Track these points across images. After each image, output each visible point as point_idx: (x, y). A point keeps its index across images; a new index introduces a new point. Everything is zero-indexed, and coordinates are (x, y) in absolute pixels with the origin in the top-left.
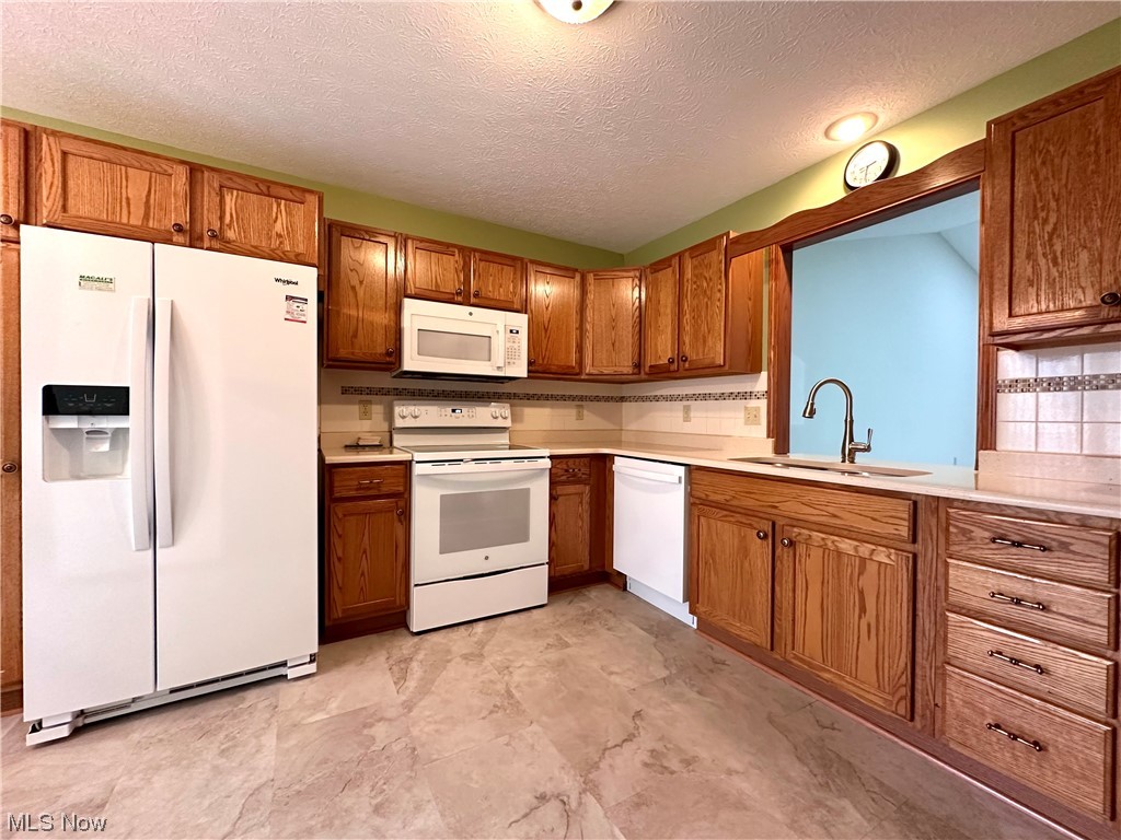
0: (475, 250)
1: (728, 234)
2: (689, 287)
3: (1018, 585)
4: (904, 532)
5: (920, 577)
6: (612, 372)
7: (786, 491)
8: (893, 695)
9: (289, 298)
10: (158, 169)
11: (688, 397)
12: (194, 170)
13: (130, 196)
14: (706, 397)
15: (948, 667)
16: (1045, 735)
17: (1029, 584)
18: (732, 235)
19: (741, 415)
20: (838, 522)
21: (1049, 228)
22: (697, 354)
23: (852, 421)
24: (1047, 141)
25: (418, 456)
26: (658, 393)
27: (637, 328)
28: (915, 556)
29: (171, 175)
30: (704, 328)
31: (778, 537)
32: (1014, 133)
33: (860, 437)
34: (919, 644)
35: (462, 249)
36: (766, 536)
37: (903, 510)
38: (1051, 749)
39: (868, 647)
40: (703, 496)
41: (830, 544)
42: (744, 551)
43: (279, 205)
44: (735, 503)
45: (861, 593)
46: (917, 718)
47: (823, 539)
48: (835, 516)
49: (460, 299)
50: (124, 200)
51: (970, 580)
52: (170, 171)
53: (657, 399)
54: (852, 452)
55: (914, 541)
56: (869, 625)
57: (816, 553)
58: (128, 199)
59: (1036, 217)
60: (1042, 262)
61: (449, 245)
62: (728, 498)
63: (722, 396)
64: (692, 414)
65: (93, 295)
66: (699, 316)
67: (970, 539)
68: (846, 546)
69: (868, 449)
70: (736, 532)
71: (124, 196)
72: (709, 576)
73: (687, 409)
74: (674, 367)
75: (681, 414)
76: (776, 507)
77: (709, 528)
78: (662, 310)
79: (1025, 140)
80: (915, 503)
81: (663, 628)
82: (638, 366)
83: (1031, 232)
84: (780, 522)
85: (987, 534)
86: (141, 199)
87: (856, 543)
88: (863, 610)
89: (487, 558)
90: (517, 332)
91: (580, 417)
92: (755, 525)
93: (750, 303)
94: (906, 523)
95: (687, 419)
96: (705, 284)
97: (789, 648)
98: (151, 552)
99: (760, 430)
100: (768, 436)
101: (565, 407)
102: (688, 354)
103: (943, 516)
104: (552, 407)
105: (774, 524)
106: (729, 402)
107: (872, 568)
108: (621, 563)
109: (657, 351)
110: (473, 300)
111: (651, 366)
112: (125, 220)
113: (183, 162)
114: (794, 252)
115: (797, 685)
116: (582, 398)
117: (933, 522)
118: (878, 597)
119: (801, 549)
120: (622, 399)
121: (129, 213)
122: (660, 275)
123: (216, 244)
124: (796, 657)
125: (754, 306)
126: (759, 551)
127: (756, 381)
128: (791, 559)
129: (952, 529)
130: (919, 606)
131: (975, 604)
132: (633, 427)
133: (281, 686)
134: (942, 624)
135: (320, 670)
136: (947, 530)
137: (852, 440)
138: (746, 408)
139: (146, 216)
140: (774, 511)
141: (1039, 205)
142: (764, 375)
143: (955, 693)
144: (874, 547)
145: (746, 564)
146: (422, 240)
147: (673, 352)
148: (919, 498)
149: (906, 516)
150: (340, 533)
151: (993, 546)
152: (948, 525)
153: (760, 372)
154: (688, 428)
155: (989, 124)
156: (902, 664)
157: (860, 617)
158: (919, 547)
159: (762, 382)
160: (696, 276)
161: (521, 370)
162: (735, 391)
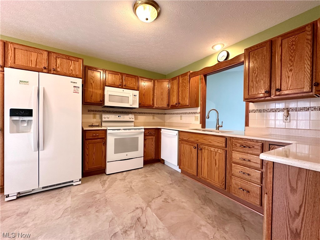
0: (125, 74)
1: (190, 72)
2: (180, 85)
3: (245, 156)
4: (224, 145)
5: (227, 156)
6: (161, 107)
7: (200, 136)
8: (221, 184)
9: (74, 87)
10: (39, 52)
11: (181, 113)
12: (49, 53)
13: (32, 59)
14: (186, 113)
15: (232, 176)
16: (249, 189)
17: (247, 156)
18: (191, 72)
19: (194, 118)
20: (211, 143)
21: (256, 75)
22: (183, 102)
23: (218, 120)
24: (256, 55)
25: (108, 128)
26: (174, 112)
27: (168, 95)
28: (226, 151)
29: (43, 54)
30: (184, 95)
31: (198, 148)
32: (249, 52)
33: (220, 124)
34: (227, 171)
35: (121, 73)
36: (196, 148)
37: (224, 139)
38: (251, 192)
39: (217, 172)
40: (182, 138)
41: (209, 149)
42: (191, 152)
43: (72, 62)
44: (189, 140)
45: (215, 160)
46: (226, 188)
47: (208, 148)
48: (210, 142)
49: (120, 87)
50: (30, 60)
51: (237, 156)
52: (43, 53)
53: (174, 114)
54: (219, 127)
55: (226, 147)
56: (217, 168)
57: (206, 151)
58: (31, 60)
59: (253, 72)
60: (254, 82)
61: (117, 72)
62: (188, 139)
63: (190, 113)
64: (182, 118)
65: (23, 86)
66: (183, 92)
67: (236, 146)
68: (212, 149)
69: (222, 126)
70: (189, 147)
71: (30, 59)
72: (183, 159)
73: (181, 116)
74: (177, 105)
75: (180, 118)
76: (198, 141)
77: (183, 146)
78: (174, 90)
79: (252, 54)
80: (226, 138)
81: (172, 172)
82: (168, 105)
83: (252, 76)
84: (199, 144)
85: (240, 145)
86: (35, 60)
87: (214, 148)
88: (216, 164)
89: (127, 155)
90: (134, 95)
91: (153, 118)
92: (193, 145)
93: (196, 89)
94: (224, 143)
95: (181, 119)
96: (184, 84)
97: (200, 175)
98: (38, 152)
99: (198, 122)
100: (200, 124)
101: (150, 116)
102: (180, 102)
103: (231, 141)
104: (146, 116)
105: (198, 145)
106: (191, 115)
107: (217, 154)
108: (163, 157)
109: (173, 102)
110: (124, 87)
111: (171, 105)
112: (30, 66)
113: (46, 51)
114: (207, 77)
115: (203, 184)
116: (154, 113)
117: (230, 142)
118: (219, 161)
119: (203, 151)
120: (165, 114)
121: (32, 64)
122: (174, 81)
123: (55, 72)
124: (202, 177)
125: (197, 90)
126: (194, 151)
127: (197, 109)
128: (201, 153)
129: (233, 144)
130: (227, 163)
131: (237, 161)
132: (168, 121)
133: (72, 187)
134: (231, 166)
135: (82, 183)
136: (232, 144)
137: (218, 124)
138: (195, 116)
139: (36, 65)
140: (197, 141)
141: (254, 69)
142: (199, 108)
143: (233, 181)
144: (218, 149)
145: (192, 155)
146: (110, 71)
147: (177, 102)
148: (227, 137)
149: (224, 141)
150: (88, 148)
151: (241, 148)
152: (232, 143)
153: (198, 107)
154: (181, 121)
155: (245, 49)
156: (223, 176)
157: (215, 166)
158: (227, 149)
159: (199, 110)
160: (182, 82)
161: (137, 106)
162: (193, 112)
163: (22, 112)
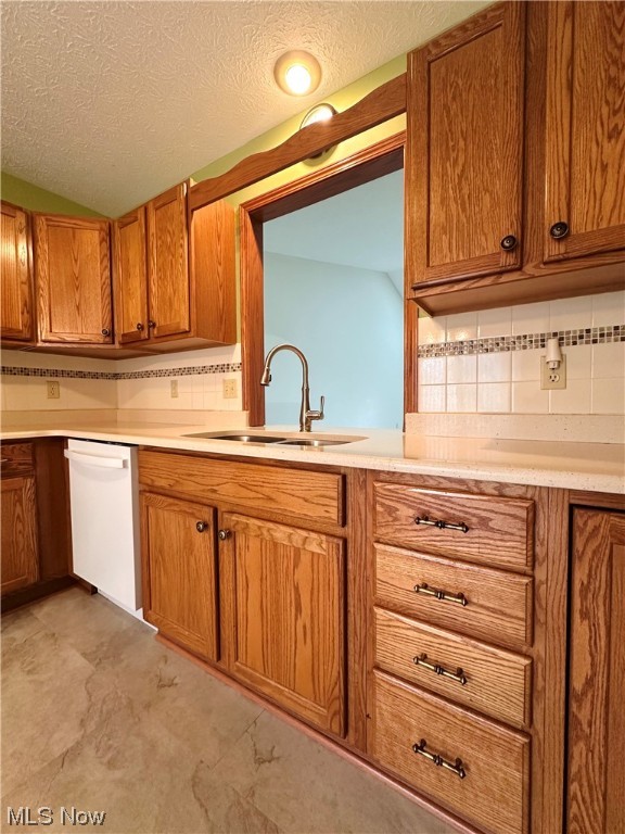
1: (188, 182)
2: (153, 240)
3: (440, 574)
4: (334, 514)
5: (350, 566)
6: (77, 340)
7: (224, 471)
8: (328, 709)
11: (175, 372)
14: (189, 371)
15: (379, 674)
16: (468, 752)
17: (451, 571)
18: (192, 183)
19: (220, 388)
20: (273, 505)
21: (458, 170)
22: (165, 320)
23: (308, 390)
24: (456, 73)
27: (108, 291)
28: (345, 541)
30: (170, 290)
31: (218, 528)
32: (429, 63)
33: (315, 406)
34: (351, 646)
36: (206, 526)
37: (331, 484)
38: (473, 768)
39: (305, 651)
40: (149, 482)
41: (265, 533)
42: (189, 546)
44: (179, 488)
45: (297, 589)
46: (351, 732)
47: (259, 527)
48: (270, 499)
51: (397, 571)
53: (148, 374)
54: (310, 419)
55: (344, 524)
56: (305, 627)
57: (254, 544)
59: (448, 159)
60: (453, 207)
62: (172, 482)
63: (204, 370)
64: (179, 389)
66: (165, 276)
67: (396, 519)
68: (281, 533)
69: (321, 416)
70: (181, 522)
72: (160, 576)
73: (174, 383)
74: (145, 335)
75: (169, 390)
76: (214, 491)
77: (157, 518)
78: (132, 270)
79: (439, 69)
80: (344, 477)
82: (110, 334)
83: (445, 174)
84: (222, 508)
85: (411, 512)
87: (289, 530)
88: (299, 609)
91: (53, 395)
92: (197, 514)
93: (220, 269)
94: (335, 503)
95: (175, 395)
96: (169, 240)
97: (232, 659)
99: (237, 402)
100: (244, 409)
102: (156, 320)
103: (370, 490)
105: (216, 511)
106: (210, 376)
107: (305, 559)
108: (80, 569)
109: (129, 319)
111: (124, 335)
114: (264, 224)
116: (55, 373)
117: (362, 497)
118: (312, 593)
119: (240, 540)
120: (116, 376)
122: (128, 229)
124: (239, 670)
125: (225, 269)
126: (203, 542)
127: (232, 353)
128: (231, 553)
129: (379, 508)
130: (351, 601)
131: (400, 598)
132: (128, 405)
134: (370, 620)
136: (374, 508)
137: (308, 408)
138: (224, 381)
140: (213, 496)
141: (451, 144)
142: (238, 346)
143: (383, 706)
144: (304, 533)
145: (192, 560)
147: (143, 318)
148: (348, 472)
149: (335, 494)
151: (417, 527)
152: (375, 502)
153: (235, 342)
154: (173, 404)
155: (408, 55)
156: (335, 674)
157: (296, 619)
158: (348, 530)
159: (236, 354)
160: (161, 230)
162: (215, 364)
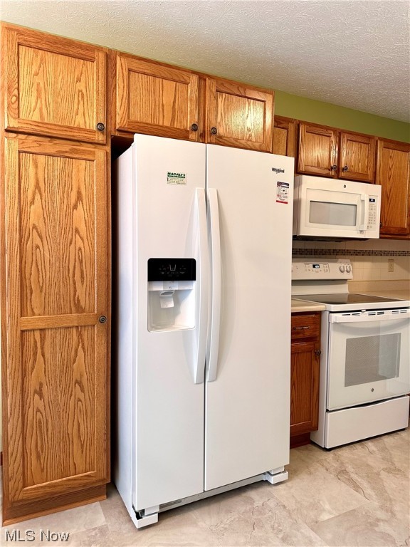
0: (345, 132)
9: (279, 184)
10: (182, 80)
12: (202, 77)
13: (164, 103)
25: (333, 307)
29: (188, 84)
35: (335, 130)
43: (249, 104)
49: (333, 173)
50: (161, 106)
52: (188, 81)
58: (163, 105)
61: (327, 128)
71: (161, 103)
86: (170, 105)
89: (373, 390)
90: (374, 201)
98: (203, 384)
110: (342, 174)
112: (161, 124)
113: (193, 72)
121: (164, 116)
139: (173, 120)
161: (374, 233)
163: (173, 267)
